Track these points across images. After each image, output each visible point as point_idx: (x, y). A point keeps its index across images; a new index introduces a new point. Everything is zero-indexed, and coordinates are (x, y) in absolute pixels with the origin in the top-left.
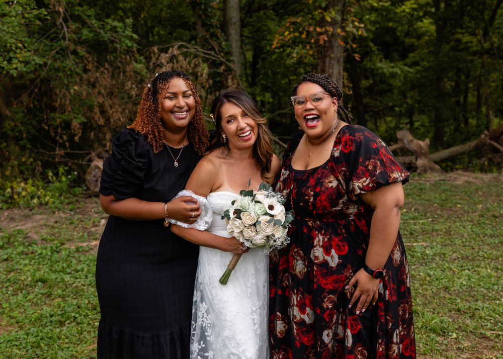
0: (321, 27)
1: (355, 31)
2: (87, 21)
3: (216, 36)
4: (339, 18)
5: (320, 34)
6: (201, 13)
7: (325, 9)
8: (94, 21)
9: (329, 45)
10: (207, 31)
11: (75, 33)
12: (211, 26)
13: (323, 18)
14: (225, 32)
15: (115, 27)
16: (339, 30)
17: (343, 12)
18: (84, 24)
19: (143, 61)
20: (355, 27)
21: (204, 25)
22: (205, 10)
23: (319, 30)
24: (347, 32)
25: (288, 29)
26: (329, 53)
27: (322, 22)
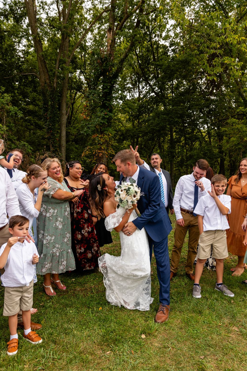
0: (100, 151)
1: (111, 153)
2: (14, 141)
3: (57, 151)
4: (106, 148)
5: (99, 153)
6: (52, 141)
7: (101, 145)
8: (16, 142)
9: (102, 157)
10: (54, 148)
11: (9, 145)
12: (56, 147)
13: (101, 148)
14: (60, 149)
15: (25, 144)
16: (106, 152)
17: (107, 146)
18: (12, 142)
19: (34, 157)
20: (111, 151)
21: (53, 146)
22: (54, 140)
23: (99, 151)
24: (108, 153)
25: (88, 150)
26: (102, 160)
27: (100, 149)
